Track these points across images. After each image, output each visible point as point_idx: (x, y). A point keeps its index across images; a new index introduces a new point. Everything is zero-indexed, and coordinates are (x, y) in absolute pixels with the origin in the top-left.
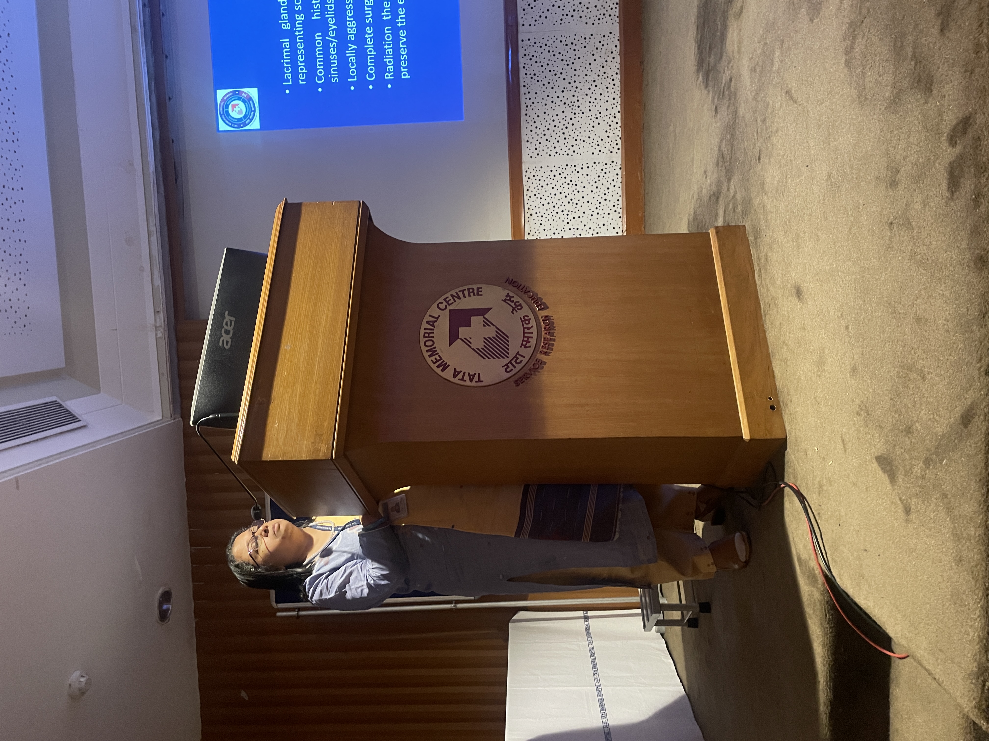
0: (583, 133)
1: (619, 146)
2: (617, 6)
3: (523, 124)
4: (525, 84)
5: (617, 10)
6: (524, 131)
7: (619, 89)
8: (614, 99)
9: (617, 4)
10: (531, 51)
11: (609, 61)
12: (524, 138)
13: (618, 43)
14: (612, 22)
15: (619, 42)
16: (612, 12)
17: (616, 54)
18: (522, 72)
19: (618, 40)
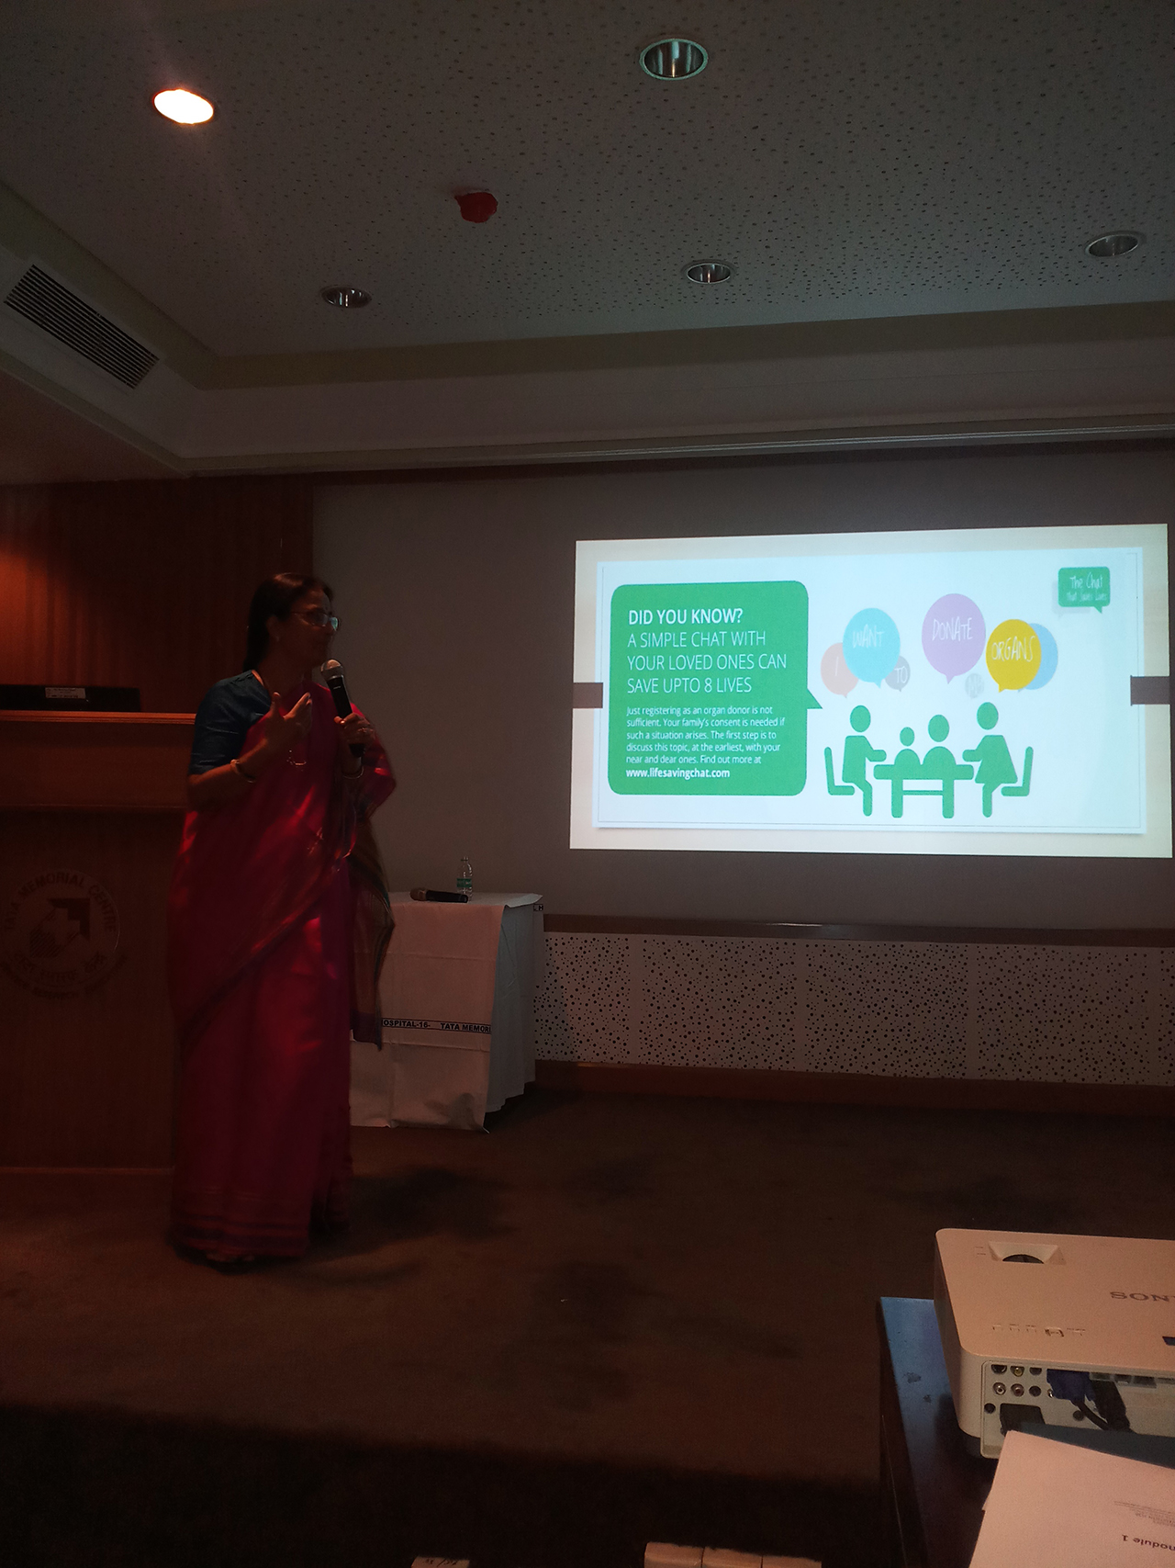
2: (660, 1063)
4: (574, 938)
5: (655, 1063)
8: (549, 1052)
9: (663, 1063)
10: (614, 949)
11: (594, 1048)
13: (616, 1060)
14: (642, 1055)
16: (653, 1056)
17: (602, 1057)
18: (589, 936)
19: (619, 1062)
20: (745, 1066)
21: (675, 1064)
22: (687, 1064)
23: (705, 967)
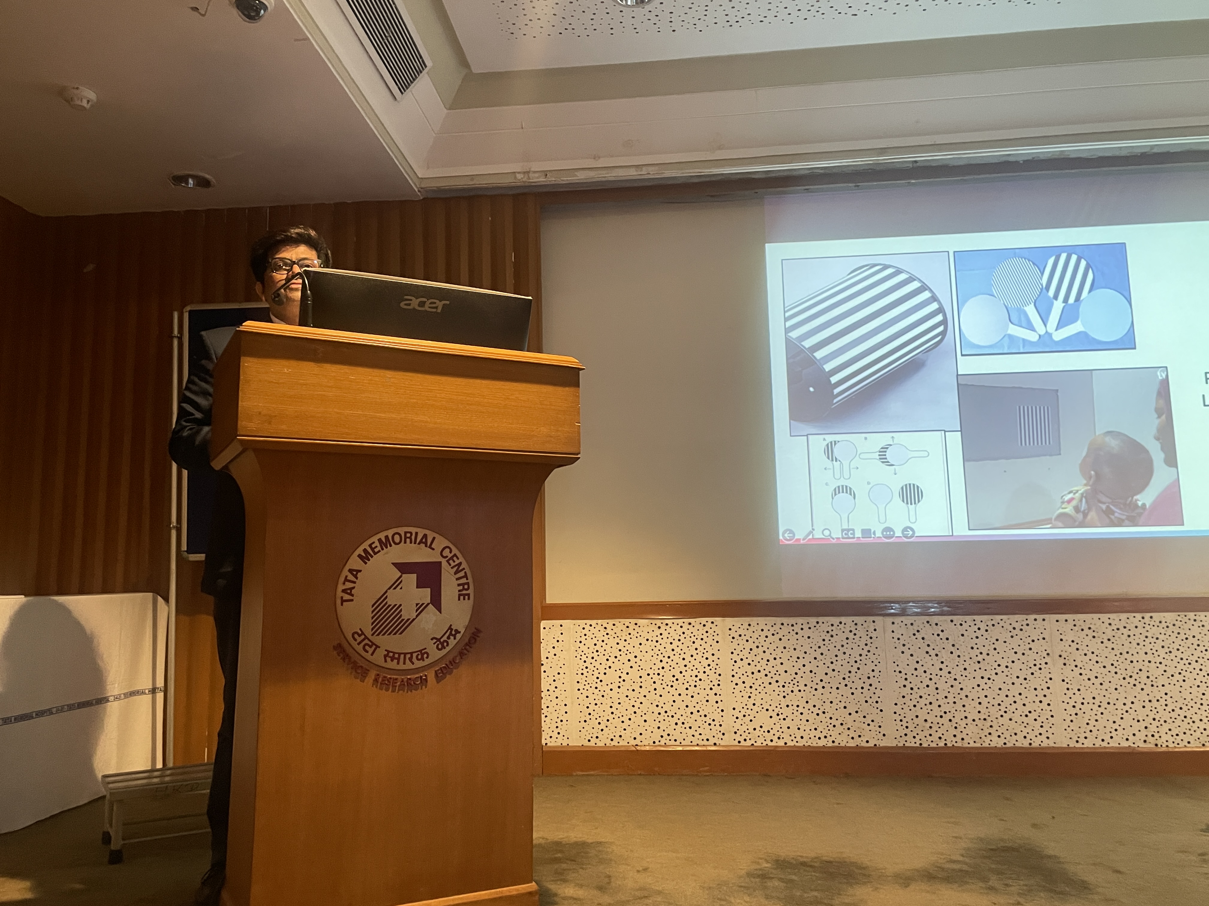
0: (761, 696)
1: (743, 743)
2: (918, 745)
3: (771, 620)
4: (820, 623)
5: (913, 745)
6: (762, 620)
7: (815, 745)
8: (802, 737)
9: (921, 744)
10: (861, 632)
11: (848, 732)
12: (754, 620)
13: (871, 744)
14: (898, 737)
15: (873, 745)
16: (909, 738)
17: (857, 742)
18: (835, 620)
19: (875, 745)
20: (1005, 744)
21: (933, 745)
22: (946, 744)
23: (957, 646)
